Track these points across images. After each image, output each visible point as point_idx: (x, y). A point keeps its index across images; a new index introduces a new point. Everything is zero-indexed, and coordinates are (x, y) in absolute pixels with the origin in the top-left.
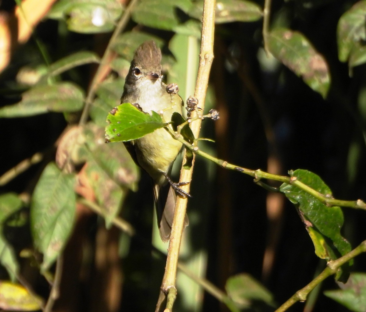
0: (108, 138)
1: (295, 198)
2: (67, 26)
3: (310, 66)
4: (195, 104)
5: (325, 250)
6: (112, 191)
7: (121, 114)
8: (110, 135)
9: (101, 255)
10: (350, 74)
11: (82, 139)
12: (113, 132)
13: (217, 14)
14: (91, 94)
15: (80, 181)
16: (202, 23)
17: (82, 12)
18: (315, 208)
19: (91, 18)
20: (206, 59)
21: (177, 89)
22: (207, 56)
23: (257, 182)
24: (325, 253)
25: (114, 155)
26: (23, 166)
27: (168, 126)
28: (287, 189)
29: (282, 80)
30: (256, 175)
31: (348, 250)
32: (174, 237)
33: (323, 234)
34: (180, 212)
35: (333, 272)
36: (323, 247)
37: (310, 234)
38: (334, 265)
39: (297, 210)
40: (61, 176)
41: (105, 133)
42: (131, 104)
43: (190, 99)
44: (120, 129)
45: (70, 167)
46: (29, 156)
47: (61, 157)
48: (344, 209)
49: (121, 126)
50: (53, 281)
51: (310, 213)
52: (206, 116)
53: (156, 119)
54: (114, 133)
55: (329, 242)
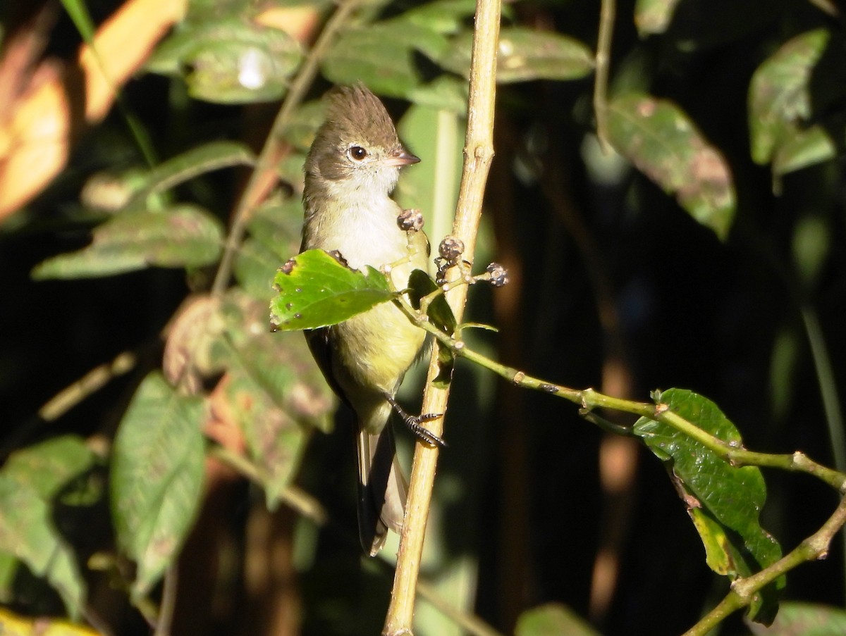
0: (277, 323)
1: (664, 449)
2: (186, 87)
3: (691, 173)
4: (457, 253)
5: (726, 556)
6: (281, 431)
7: (303, 273)
8: (279, 316)
9: (256, 565)
10: (776, 189)
11: (218, 323)
12: (287, 309)
13: (501, 64)
14: (236, 231)
15: (213, 411)
16: (470, 82)
17: (218, 60)
18: (707, 468)
19: (236, 72)
20: (477, 158)
21: (420, 221)
22: (480, 151)
23: (586, 415)
24: (727, 563)
25: (284, 356)
26: (97, 378)
27: (402, 298)
28: (647, 430)
29: (633, 200)
30: (583, 400)
31: (775, 558)
32: (411, 528)
33: (723, 523)
34: (423, 476)
35: (742, 602)
36: (723, 550)
37: (695, 523)
38: (744, 588)
39: (670, 474)
40: (173, 401)
41: (269, 311)
42: (323, 252)
43: (448, 242)
44: (303, 302)
45: (192, 382)
46: (107, 359)
47: (174, 361)
48: (767, 471)
49: (302, 298)
50: (157, 618)
51: (696, 479)
52: (479, 278)
53: (377, 283)
54: (288, 312)
55: (735, 539)
